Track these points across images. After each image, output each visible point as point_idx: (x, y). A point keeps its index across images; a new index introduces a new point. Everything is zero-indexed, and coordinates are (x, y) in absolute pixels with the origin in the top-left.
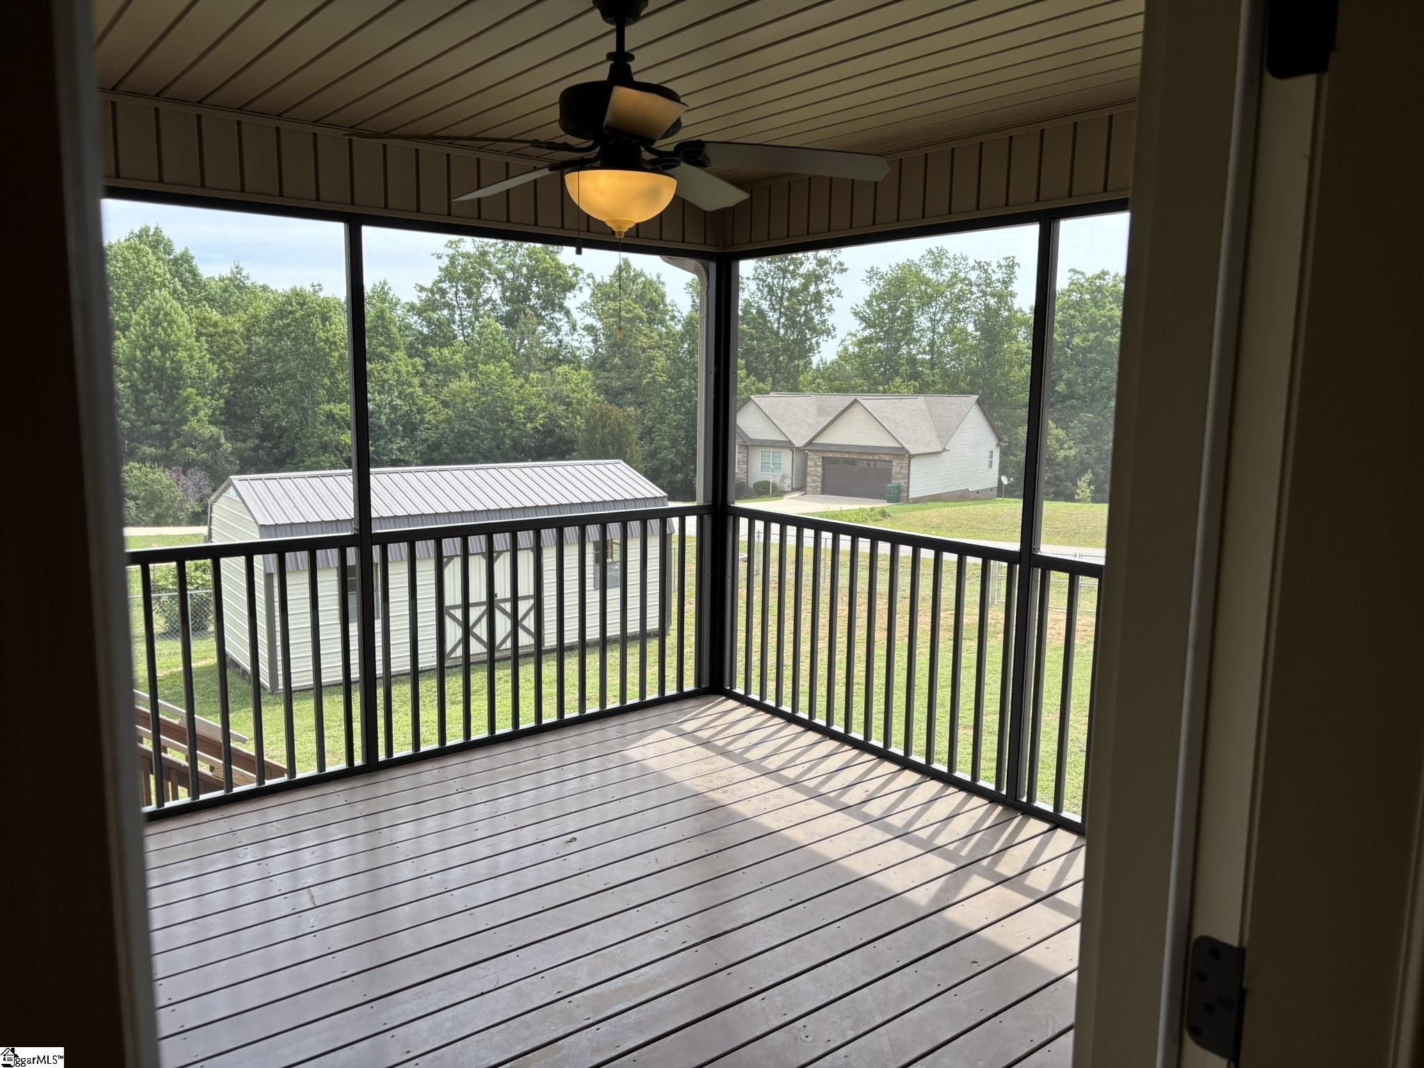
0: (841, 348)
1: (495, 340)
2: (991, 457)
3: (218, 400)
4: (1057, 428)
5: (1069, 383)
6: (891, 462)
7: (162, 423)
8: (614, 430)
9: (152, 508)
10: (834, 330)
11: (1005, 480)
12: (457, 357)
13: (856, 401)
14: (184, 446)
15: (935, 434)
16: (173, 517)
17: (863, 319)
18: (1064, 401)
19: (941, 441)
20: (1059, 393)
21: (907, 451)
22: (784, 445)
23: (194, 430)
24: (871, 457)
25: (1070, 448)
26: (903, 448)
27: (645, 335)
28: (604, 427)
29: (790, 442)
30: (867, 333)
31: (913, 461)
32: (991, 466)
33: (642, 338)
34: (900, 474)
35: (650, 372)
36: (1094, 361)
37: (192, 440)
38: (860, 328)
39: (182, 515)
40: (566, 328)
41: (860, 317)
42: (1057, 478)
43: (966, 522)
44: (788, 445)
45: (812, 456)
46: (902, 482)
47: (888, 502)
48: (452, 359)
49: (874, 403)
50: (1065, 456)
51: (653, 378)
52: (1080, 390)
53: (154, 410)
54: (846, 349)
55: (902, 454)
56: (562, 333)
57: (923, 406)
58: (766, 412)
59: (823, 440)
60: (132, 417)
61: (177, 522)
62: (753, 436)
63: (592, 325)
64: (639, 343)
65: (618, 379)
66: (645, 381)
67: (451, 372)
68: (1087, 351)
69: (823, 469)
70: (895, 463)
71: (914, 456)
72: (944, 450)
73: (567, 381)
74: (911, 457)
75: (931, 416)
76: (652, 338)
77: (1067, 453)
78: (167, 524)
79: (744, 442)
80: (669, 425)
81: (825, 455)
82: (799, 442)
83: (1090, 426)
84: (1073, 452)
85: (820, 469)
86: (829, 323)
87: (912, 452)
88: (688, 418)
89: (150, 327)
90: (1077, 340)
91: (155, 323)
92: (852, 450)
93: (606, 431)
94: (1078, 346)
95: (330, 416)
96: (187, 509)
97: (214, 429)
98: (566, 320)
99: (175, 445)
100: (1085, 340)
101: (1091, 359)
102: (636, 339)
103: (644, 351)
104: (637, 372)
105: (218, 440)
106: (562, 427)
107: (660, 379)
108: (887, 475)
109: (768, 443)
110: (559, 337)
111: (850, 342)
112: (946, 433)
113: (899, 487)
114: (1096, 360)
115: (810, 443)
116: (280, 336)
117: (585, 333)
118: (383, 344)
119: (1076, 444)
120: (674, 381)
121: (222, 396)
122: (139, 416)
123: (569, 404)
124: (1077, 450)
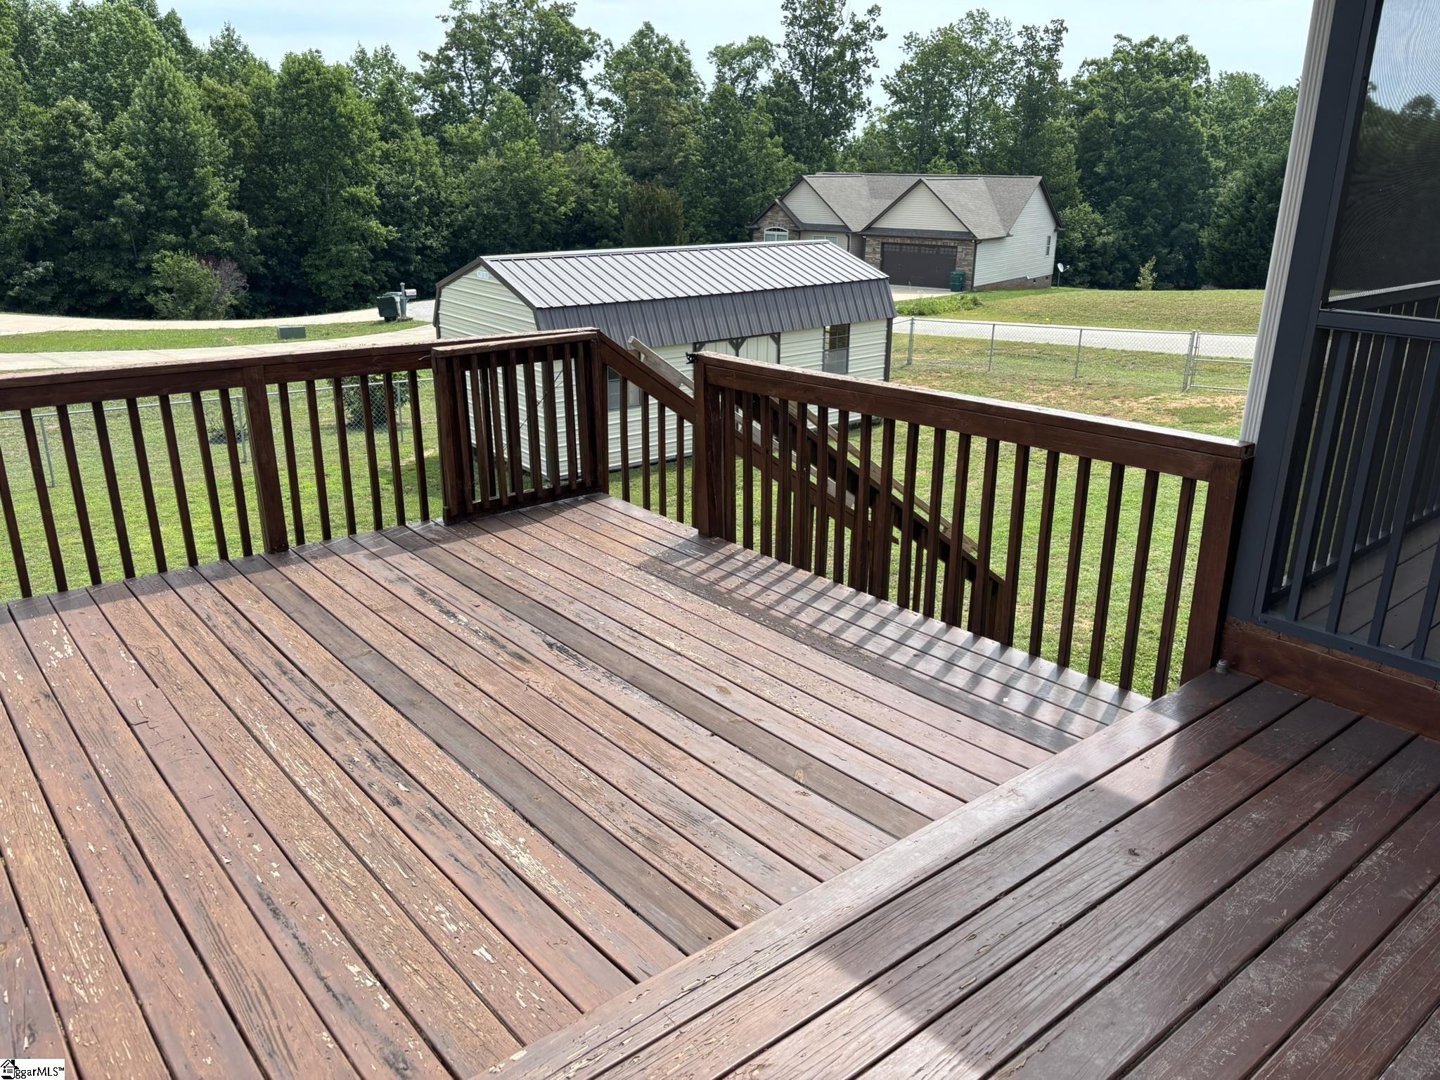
0: (868, 125)
1: (518, 116)
2: (1049, 243)
3: (234, 181)
4: (1093, 212)
5: (1109, 164)
6: (956, 247)
7: (179, 208)
8: (662, 214)
9: (189, 300)
10: (869, 104)
11: (1061, 267)
12: (476, 135)
13: (920, 181)
14: (204, 233)
15: (998, 218)
16: (212, 311)
17: (893, 92)
18: (1102, 183)
19: (1004, 226)
20: (1099, 174)
21: (974, 236)
22: (839, 229)
23: (217, 214)
24: (934, 243)
25: (1108, 234)
26: (970, 233)
27: (674, 109)
28: (653, 210)
29: (846, 227)
30: (896, 109)
31: (978, 246)
32: (1048, 253)
33: (672, 113)
34: (965, 260)
35: (680, 150)
36: (1138, 139)
37: (215, 226)
38: (890, 102)
39: (220, 309)
40: (581, 101)
41: (891, 91)
42: (1093, 266)
43: (1066, 310)
44: (844, 230)
45: (870, 241)
46: (966, 269)
47: (952, 291)
48: (468, 137)
49: (940, 184)
50: (1104, 242)
51: (686, 157)
52: (1120, 171)
53: (170, 193)
54: (873, 125)
55: (969, 239)
56: (577, 108)
57: (984, 188)
58: (820, 193)
59: (886, 224)
60: (148, 200)
61: (216, 316)
62: (804, 221)
63: (607, 99)
64: (669, 118)
65: (647, 158)
66: (676, 161)
67: (469, 151)
68: (1129, 128)
69: (882, 255)
70: (960, 249)
71: (981, 241)
72: (1008, 235)
73: (590, 161)
74: (978, 242)
75: (993, 198)
76: (682, 112)
77: (1106, 239)
78: (206, 318)
79: (796, 227)
80: (704, 210)
81: (885, 241)
82: (856, 227)
83: (1128, 210)
84: (1112, 238)
85: (878, 256)
86: (864, 97)
87: (979, 237)
88: (723, 202)
89: (157, 99)
90: (1119, 117)
91: (161, 94)
92: (914, 235)
93: (656, 215)
94: (1121, 123)
95: (354, 202)
96: (225, 302)
97: (236, 215)
98: (582, 93)
99: (195, 234)
100: (1129, 117)
101: (1135, 137)
102: (666, 114)
103: (674, 125)
104: (666, 150)
105: (242, 226)
106: (590, 212)
107: (694, 158)
108: (952, 262)
109: (823, 229)
110: (575, 112)
111: (877, 118)
112: (1009, 215)
113: (963, 275)
114: (1140, 138)
115: (869, 228)
116: (296, 109)
117: (600, 108)
118: (393, 121)
119: (1115, 229)
120: (707, 162)
121: (235, 177)
122: (153, 200)
123: (595, 186)
124: (1116, 236)
